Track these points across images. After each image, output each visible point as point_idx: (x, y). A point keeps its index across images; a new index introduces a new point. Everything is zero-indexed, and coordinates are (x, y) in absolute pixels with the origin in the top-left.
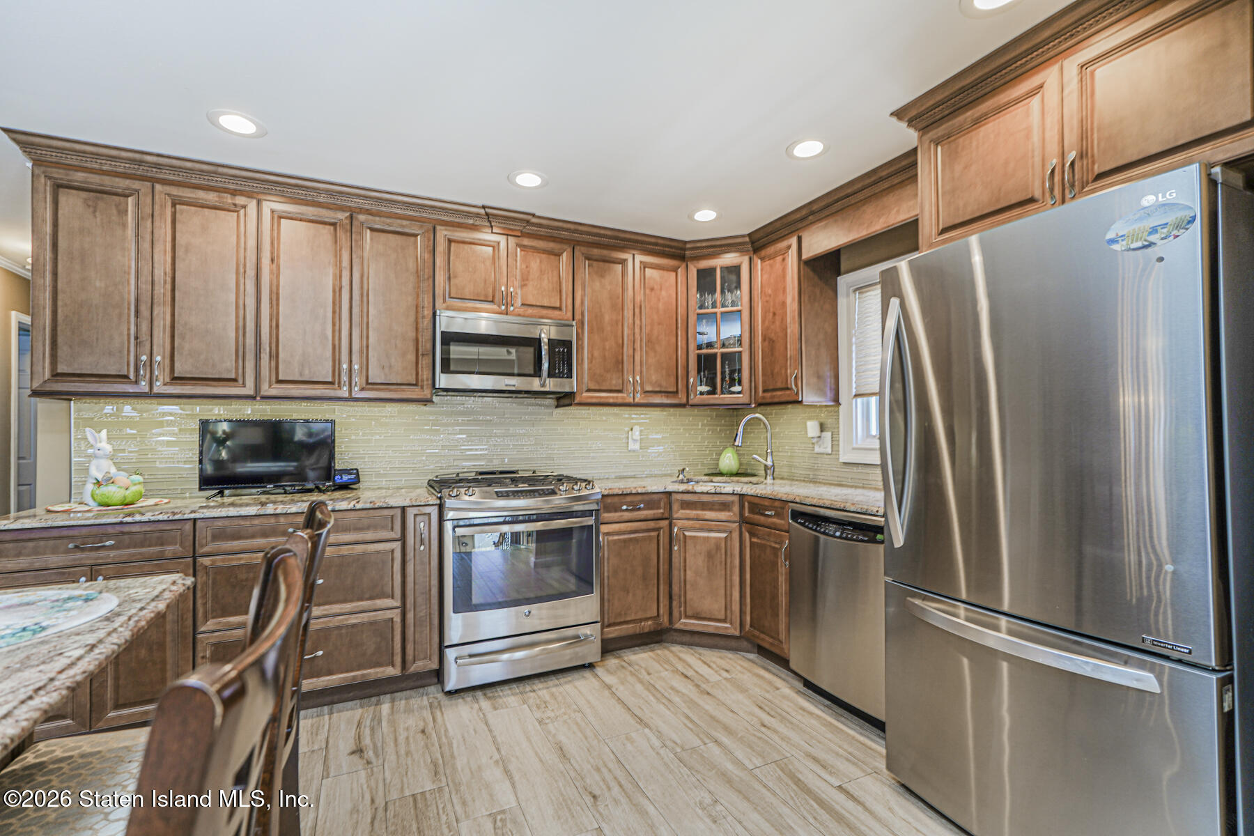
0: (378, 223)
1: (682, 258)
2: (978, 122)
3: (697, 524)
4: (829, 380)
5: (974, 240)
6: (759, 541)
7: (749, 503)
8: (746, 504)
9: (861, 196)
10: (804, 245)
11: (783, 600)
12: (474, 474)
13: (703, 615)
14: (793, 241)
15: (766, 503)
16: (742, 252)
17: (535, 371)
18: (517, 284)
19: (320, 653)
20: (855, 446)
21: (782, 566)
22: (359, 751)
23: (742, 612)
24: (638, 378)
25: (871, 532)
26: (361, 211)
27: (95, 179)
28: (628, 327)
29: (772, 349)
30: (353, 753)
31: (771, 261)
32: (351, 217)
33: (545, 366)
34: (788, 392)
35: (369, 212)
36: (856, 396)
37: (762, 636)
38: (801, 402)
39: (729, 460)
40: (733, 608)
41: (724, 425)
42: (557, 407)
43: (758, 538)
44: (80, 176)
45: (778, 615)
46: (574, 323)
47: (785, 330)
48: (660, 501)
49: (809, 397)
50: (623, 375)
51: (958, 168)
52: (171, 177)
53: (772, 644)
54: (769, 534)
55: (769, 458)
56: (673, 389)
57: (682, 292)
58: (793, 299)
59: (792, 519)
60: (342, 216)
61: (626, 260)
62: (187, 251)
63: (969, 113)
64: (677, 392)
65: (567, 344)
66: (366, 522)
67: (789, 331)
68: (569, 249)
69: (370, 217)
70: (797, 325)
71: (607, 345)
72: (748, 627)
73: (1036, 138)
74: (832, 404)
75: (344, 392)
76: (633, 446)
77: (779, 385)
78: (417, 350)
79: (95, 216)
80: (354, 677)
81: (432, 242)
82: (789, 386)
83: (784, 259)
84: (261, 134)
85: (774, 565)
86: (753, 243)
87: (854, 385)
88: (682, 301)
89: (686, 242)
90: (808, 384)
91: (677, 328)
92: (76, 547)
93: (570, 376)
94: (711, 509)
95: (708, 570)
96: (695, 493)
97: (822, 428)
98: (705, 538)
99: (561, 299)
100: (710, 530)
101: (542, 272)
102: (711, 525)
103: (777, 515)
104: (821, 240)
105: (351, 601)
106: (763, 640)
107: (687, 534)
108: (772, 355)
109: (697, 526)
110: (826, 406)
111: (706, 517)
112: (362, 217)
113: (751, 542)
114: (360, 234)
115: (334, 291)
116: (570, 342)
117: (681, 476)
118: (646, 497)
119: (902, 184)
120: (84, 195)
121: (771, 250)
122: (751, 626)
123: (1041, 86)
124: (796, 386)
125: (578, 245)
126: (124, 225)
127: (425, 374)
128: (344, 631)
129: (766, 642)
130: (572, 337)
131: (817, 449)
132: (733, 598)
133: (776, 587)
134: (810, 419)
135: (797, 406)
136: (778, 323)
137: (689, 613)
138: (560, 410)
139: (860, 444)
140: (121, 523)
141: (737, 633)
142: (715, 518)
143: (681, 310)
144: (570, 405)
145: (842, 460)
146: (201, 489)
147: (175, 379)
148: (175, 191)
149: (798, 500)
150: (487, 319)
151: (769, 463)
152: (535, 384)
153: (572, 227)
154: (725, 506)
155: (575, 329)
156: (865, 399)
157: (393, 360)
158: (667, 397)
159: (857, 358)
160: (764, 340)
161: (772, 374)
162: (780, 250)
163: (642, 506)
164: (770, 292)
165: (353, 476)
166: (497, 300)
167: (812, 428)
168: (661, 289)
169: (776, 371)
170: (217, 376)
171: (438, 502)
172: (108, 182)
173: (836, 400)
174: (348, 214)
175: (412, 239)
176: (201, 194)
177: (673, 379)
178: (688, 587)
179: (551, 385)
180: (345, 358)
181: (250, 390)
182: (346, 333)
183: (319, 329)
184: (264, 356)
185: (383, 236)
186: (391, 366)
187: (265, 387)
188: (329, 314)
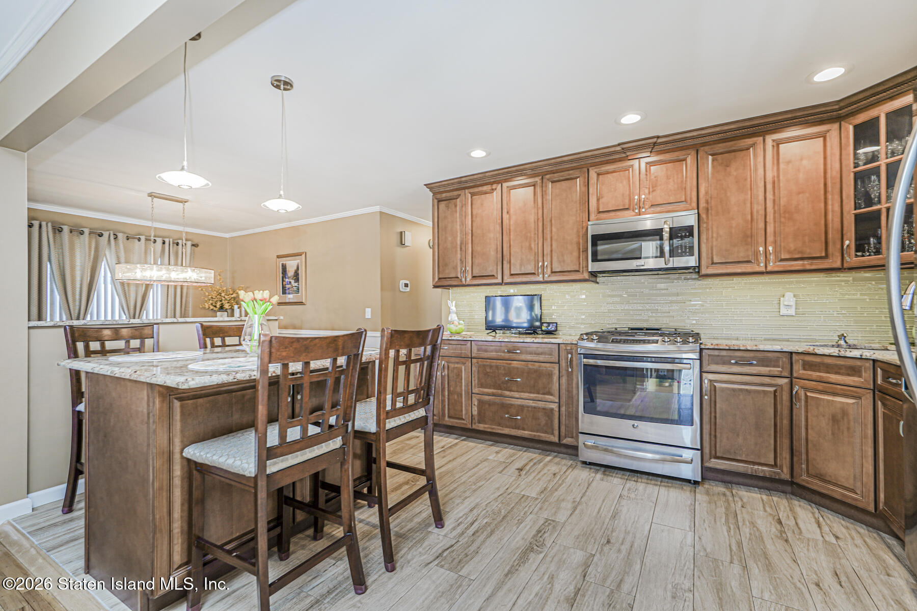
0: (556, 177)
1: (834, 120)
3: (820, 386)
6: (888, 412)
8: (880, 370)
12: (627, 329)
13: (828, 478)
15: (892, 370)
18: (646, 191)
19: (519, 417)
22: (520, 470)
23: (876, 487)
24: (770, 249)
26: (547, 173)
27: (448, 194)
28: (758, 203)
30: (518, 469)
32: (542, 179)
33: (667, 248)
35: (551, 173)
37: (893, 518)
40: (865, 480)
44: (444, 195)
48: (778, 359)
50: (754, 247)
52: (471, 184)
53: (899, 528)
54: (895, 405)
56: (822, 253)
61: (754, 144)
62: (476, 217)
64: (827, 257)
66: (540, 350)
68: (693, 153)
69: (552, 175)
71: (734, 223)
72: (881, 505)
75: (540, 278)
76: (785, 311)
78: (579, 249)
79: (448, 211)
80: (535, 435)
81: (587, 179)
84: (488, 154)
85: (899, 440)
89: (836, 103)
91: (826, 191)
93: (692, 254)
94: (837, 373)
95: (833, 434)
96: (816, 354)
98: (828, 401)
99: (686, 194)
100: (835, 394)
101: (668, 177)
102: (836, 388)
105: (533, 393)
106: (892, 522)
107: (809, 394)
109: (820, 388)
111: (830, 380)
112: (547, 177)
113: (884, 414)
114: (547, 186)
115: (535, 222)
116: (691, 227)
117: (841, 342)
118: (759, 355)
120: (446, 202)
122: (885, 505)
125: (703, 147)
126: (456, 212)
127: (585, 263)
128: (530, 409)
129: (895, 525)
132: (864, 470)
137: (812, 471)
141: (868, 508)
142: (842, 383)
143: (832, 174)
146: (486, 329)
147: (474, 277)
148: (472, 190)
150: (651, 219)
154: (854, 371)
157: (565, 256)
158: (811, 263)
163: (755, 362)
165: (554, 327)
166: (632, 206)
170: (488, 275)
172: (452, 194)
174: (540, 177)
175: (576, 180)
176: (480, 189)
177: (821, 245)
178: (810, 445)
179: (674, 262)
180: (541, 259)
181: (499, 280)
182: (540, 244)
183: (527, 244)
184: (505, 262)
185: (558, 184)
186: (564, 261)
187: (505, 278)
188: (532, 235)
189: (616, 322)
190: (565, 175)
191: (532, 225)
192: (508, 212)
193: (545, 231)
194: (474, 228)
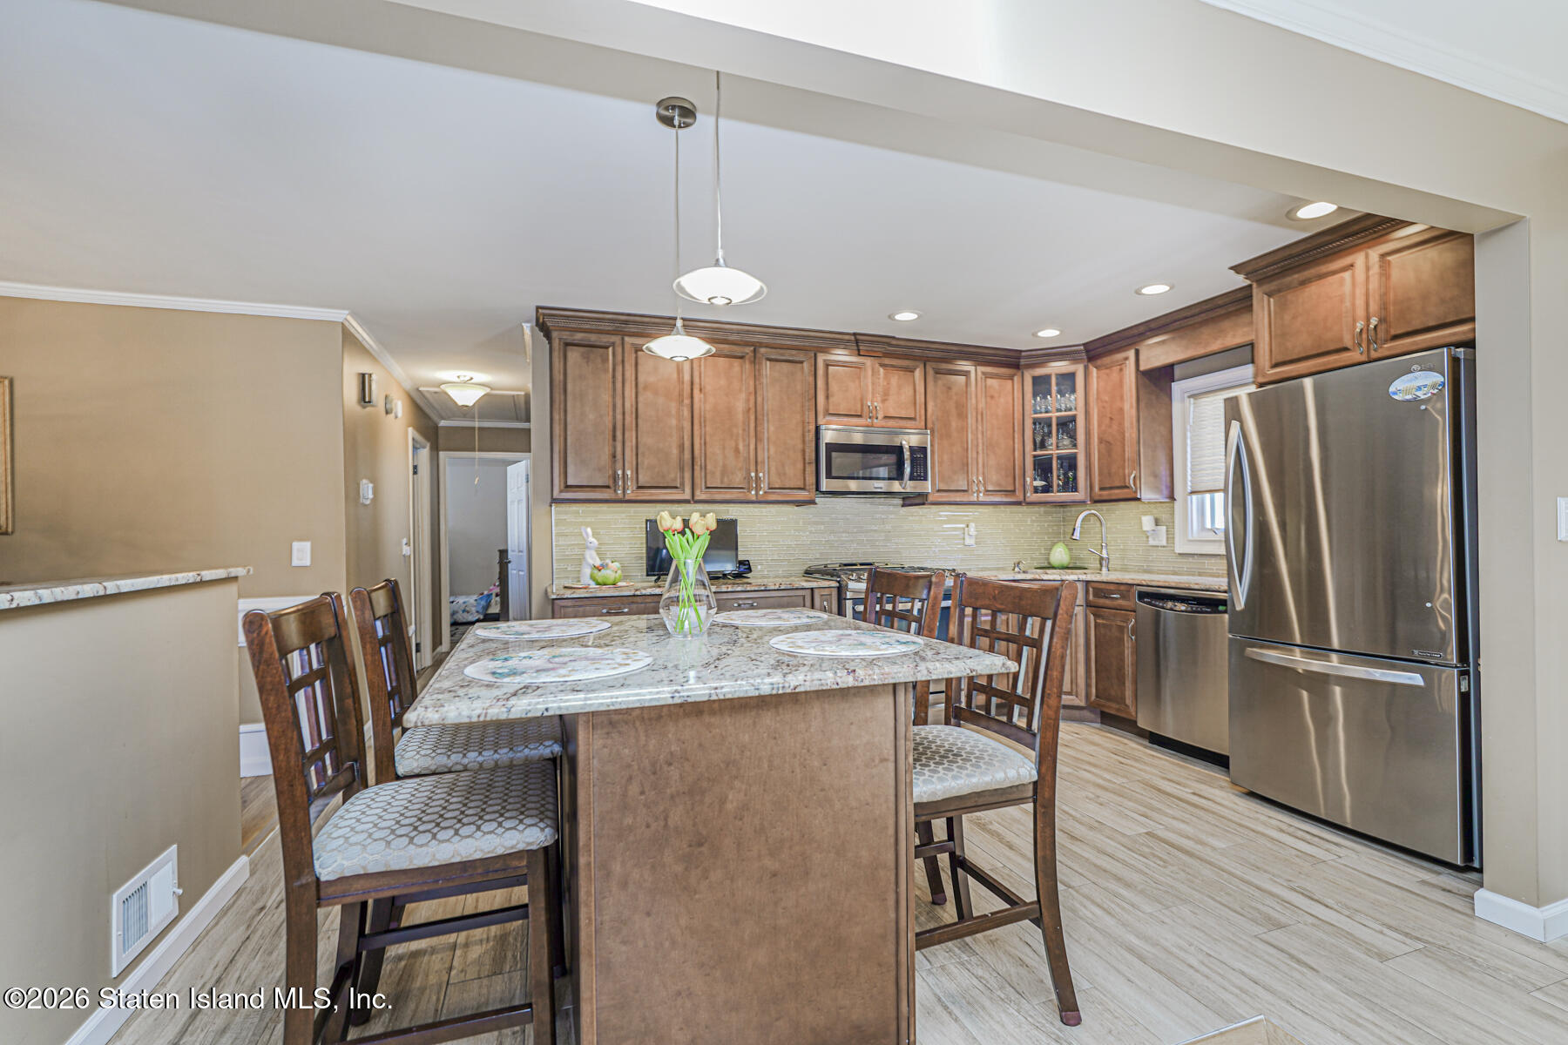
0: (774, 354)
1: (1017, 366)
2: (1304, 283)
4: (1164, 479)
5: (1308, 383)
6: (1104, 622)
7: (1093, 588)
8: (1091, 589)
9: (1198, 319)
10: (1142, 357)
11: (1129, 671)
14: (1131, 354)
15: (1112, 587)
16: (1075, 361)
17: (898, 475)
18: (879, 399)
20: (1190, 538)
21: (1128, 641)
23: (1088, 685)
24: (981, 478)
25: (1212, 604)
26: (761, 345)
27: (588, 337)
28: (972, 432)
29: (1109, 452)
31: (1107, 371)
32: (755, 351)
33: (907, 470)
34: (1126, 490)
35: (767, 346)
36: (1193, 492)
37: (1109, 704)
38: (1139, 499)
39: (1060, 554)
40: (1079, 681)
41: (1051, 521)
42: (903, 506)
43: (1103, 619)
44: (579, 336)
45: (1124, 683)
46: (929, 431)
47: (1123, 434)
49: (1146, 495)
50: (968, 476)
51: (1287, 317)
53: (1118, 710)
54: (1115, 615)
55: (1104, 551)
56: (1011, 488)
57: (1018, 398)
58: (1131, 407)
59: (1139, 600)
60: (749, 350)
61: (969, 372)
62: (645, 387)
63: (1296, 276)
64: (1014, 491)
65: (923, 450)
67: (1127, 435)
68: (922, 366)
69: (768, 350)
70: (1135, 430)
71: (954, 450)
72: (1093, 697)
73: (1348, 304)
74: (1167, 500)
75: (749, 496)
76: (969, 541)
77: (1117, 484)
78: (804, 459)
79: (588, 365)
81: (814, 367)
82: (1127, 484)
83: (1121, 370)
85: (1121, 640)
86: (1087, 351)
87: (1189, 483)
88: (1018, 408)
89: (1021, 351)
90: (1145, 483)
91: (1014, 431)
92: (607, 612)
93: (926, 479)
97: (1157, 522)
99: (915, 412)
101: (900, 387)
103: (1123, 597)
104: (1157, 353)
106: (1109, 707)
108: (1110, 455)
110: (1161, 502)
112: (763, 350)
113: (1096, 622)
114: (760, 364)
115: (744, 413)
116: (925, 448)
117: (1017, 569)
119: (1237, 312)
120: (581, 349)
121: (1107, 360)
122: (1097, 696)
123: (1352, 266)
124: (1135, 485)
125: (929, 361)
126: (606, 371)
127: (811, 479)
129: (1112, 708)
130: (927, 444)
131: (1151, 542)
132: (1079, 673)
133: (1122, 660)
134: (1145, 514)
135: (1137, 502)
136: (1115, 427)
138: (905, 509)
139: (1196, 537)
140: (634, 596)
141: (1083, 704)
143: (1018, 415)
144: (924, 504)
145: (1178, 550)
146: (648, 575)
148: (637, 340)
149: (1144, 583)
150: (859, 431)
151: (1105, 555)
152: (896, 486)
153: (924, 345)
155: (929, 436)
156: (1199, 496)
157: (787, 468)
158: (1006, 495)
159: (1192, 458)
160: (1101, 441)
161: (1110, 474)
162: (1117, 361)
164: (1107, 398)
165: (746, 567)
166: (864, 415)
167: (1147, 522)
168: (999, 397)
169: (1113, 470)
170: (665, 485)
171: (838, 585)
172: (593, 338)
173: (1172, 498)
174: (752, 348)
175: (800, 365)
177: (1010, 480)
179: (910, 486)
180: (753, 467)
181: (687, 496)
182: (752, 447)
183: (733, 444)
184: (697, 468)
185: (778, 365)
186: (785, 474)
187: (698, 493)
188: (741, 432)
189: (818, 556)
190: (788, 355)
191: (740, 417)
192: (701, 390)
193: (759, 429)
194: (640, 405)
